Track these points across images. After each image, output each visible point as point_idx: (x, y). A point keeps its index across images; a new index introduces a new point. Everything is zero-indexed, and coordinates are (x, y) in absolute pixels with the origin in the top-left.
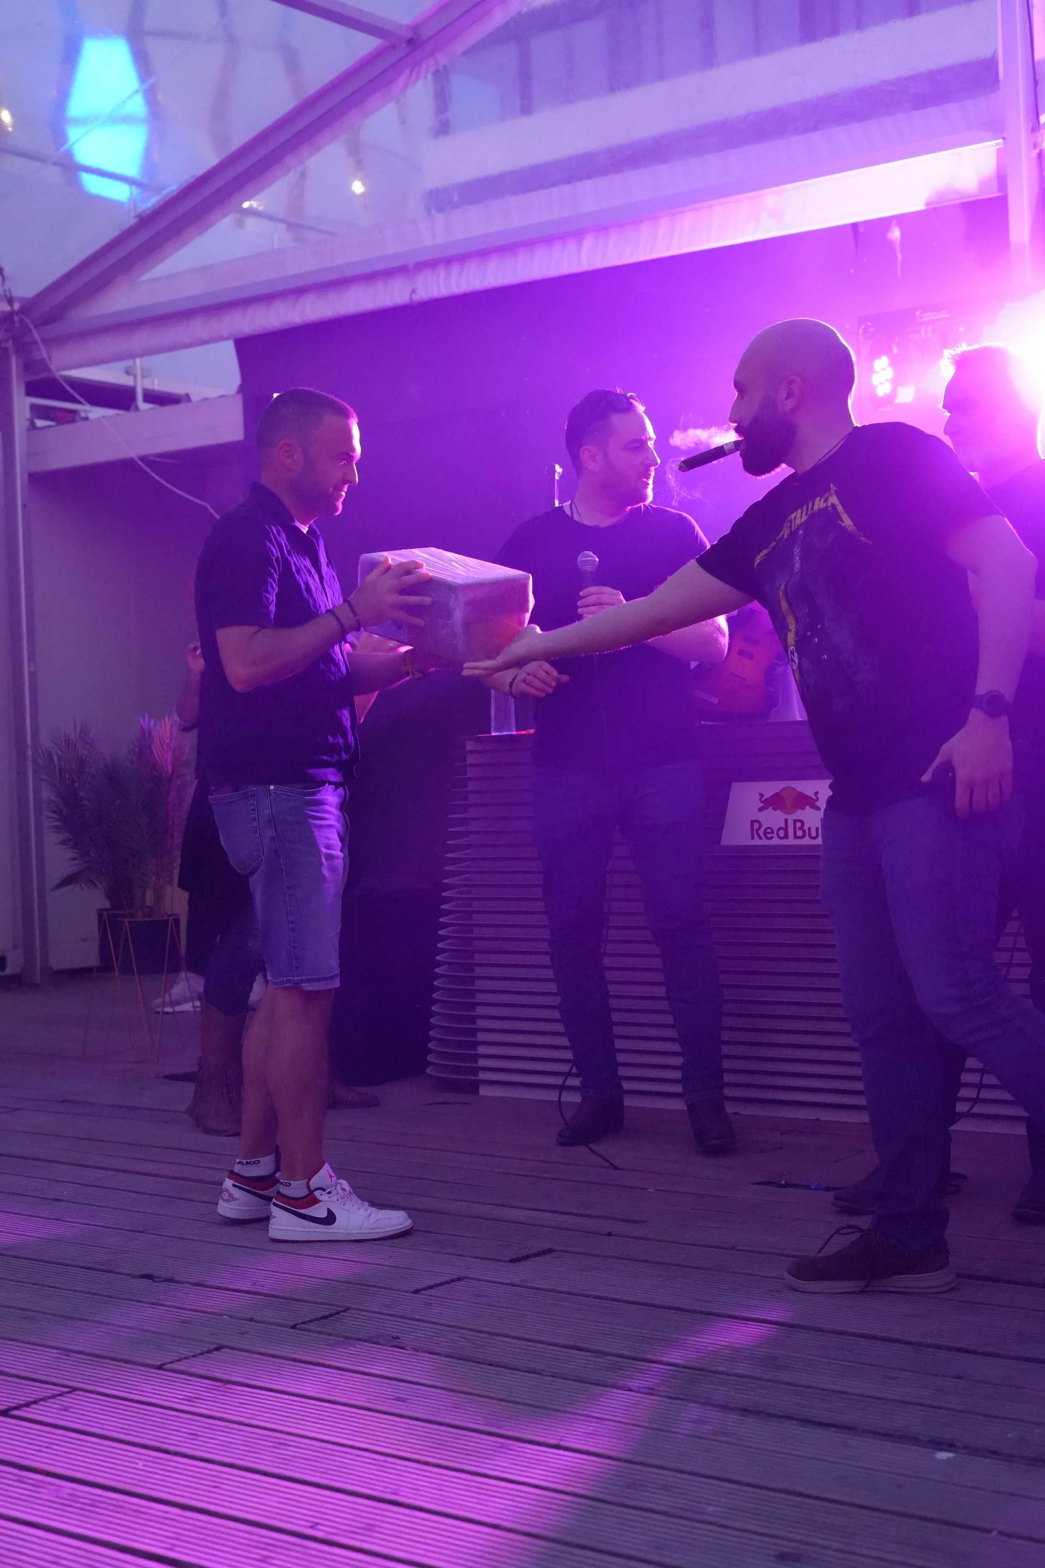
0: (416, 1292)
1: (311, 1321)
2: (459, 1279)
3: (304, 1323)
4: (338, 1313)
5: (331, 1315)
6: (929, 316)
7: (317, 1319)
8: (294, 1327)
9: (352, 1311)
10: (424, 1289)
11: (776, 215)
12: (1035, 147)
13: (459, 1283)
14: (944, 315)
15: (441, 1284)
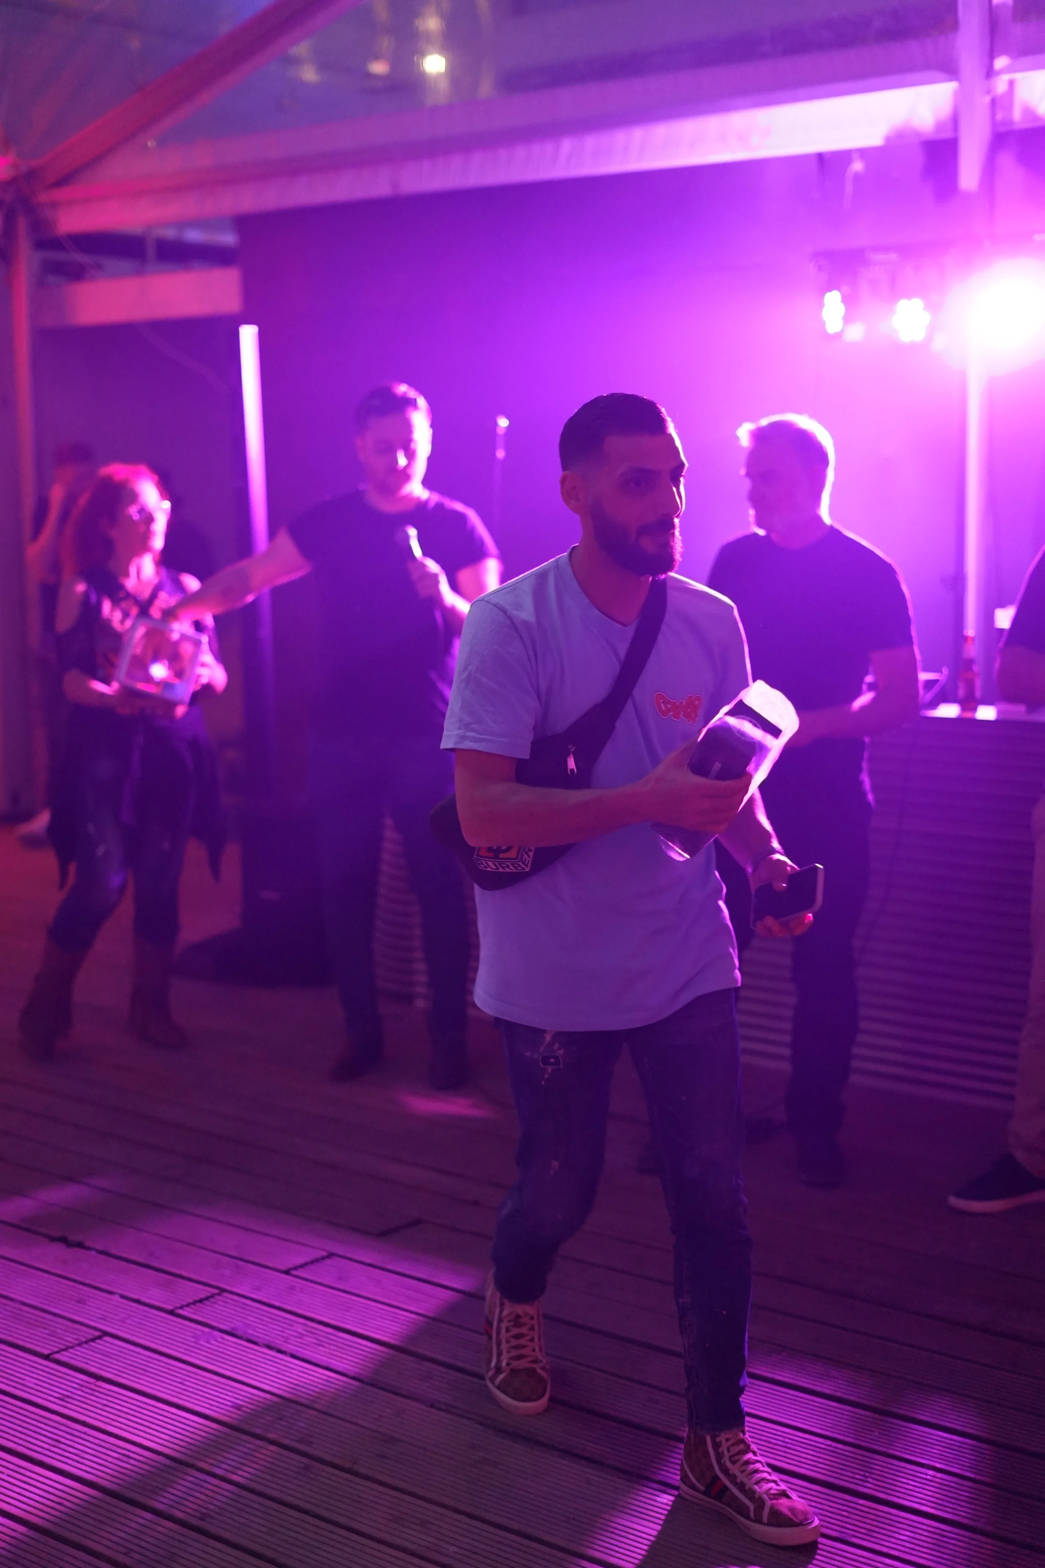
0: (287, 1272)
1: (188, 1305)
2: (330, 1255)
3: (181, 1308)
4: (212, 1296)
5: (207, 1298)
6: (879, 257)
7: (194, 1303)
8: (171, 1313)
9: (225, 1294)
10: (296, 1268)
11: (743, 138)
12: (989, 92)
13: (328, 1262)
14: (893, 256)
15: (312, 1262)
